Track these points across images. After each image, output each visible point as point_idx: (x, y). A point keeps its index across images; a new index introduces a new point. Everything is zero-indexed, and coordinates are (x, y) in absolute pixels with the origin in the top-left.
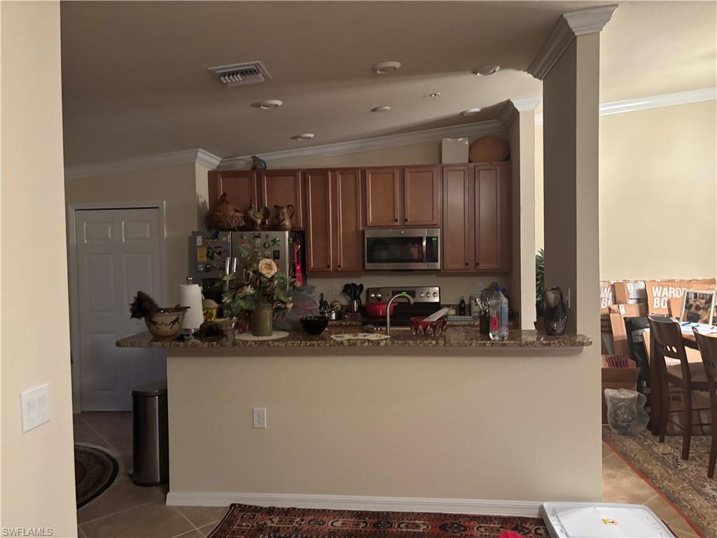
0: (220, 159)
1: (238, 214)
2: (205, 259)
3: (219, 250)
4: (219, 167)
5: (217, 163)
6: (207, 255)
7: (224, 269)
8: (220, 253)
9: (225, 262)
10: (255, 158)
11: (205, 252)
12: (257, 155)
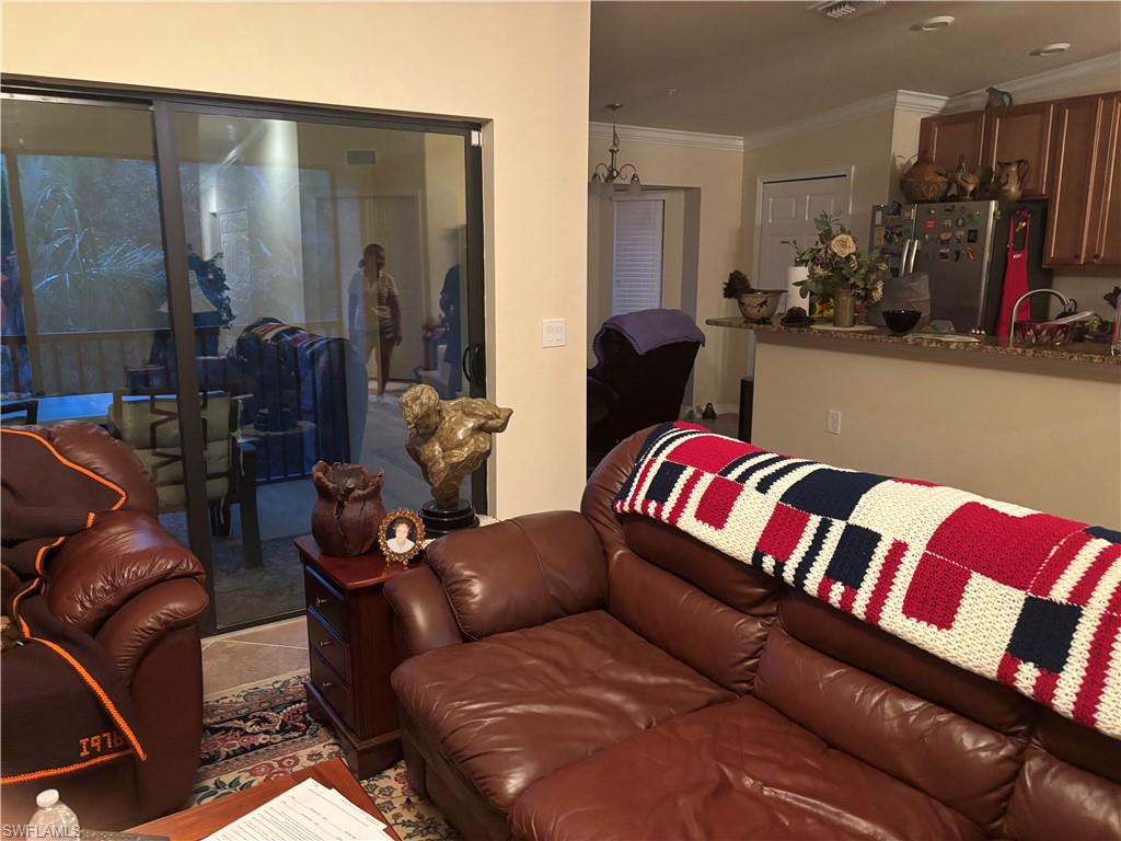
0: (946, 98)
1: (939, 178)
2: (883, 242)
3: (899, 230)
4: (943, 110)
5: (941, 104)
6: (885, 237)
7: (901, 256)
8: (900, 235)
9: (903, 246)
10: (992, 91)
11: (883, 234)
12: (995, 87)
